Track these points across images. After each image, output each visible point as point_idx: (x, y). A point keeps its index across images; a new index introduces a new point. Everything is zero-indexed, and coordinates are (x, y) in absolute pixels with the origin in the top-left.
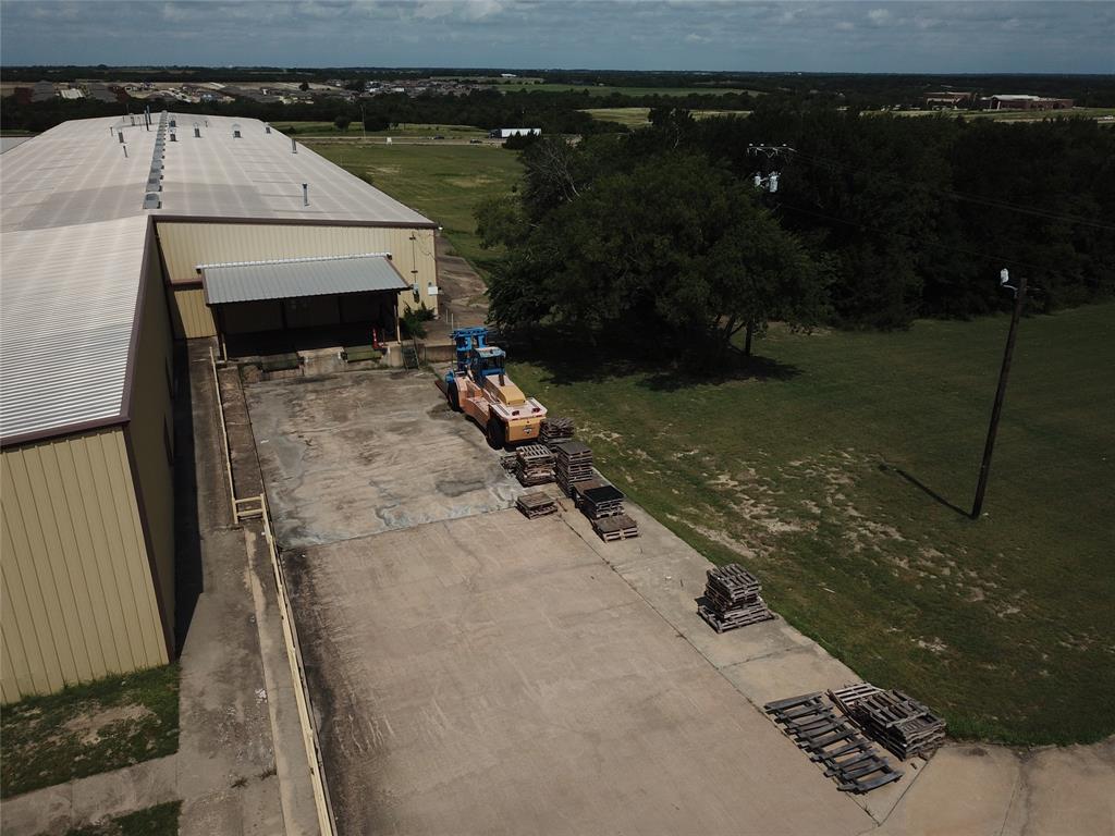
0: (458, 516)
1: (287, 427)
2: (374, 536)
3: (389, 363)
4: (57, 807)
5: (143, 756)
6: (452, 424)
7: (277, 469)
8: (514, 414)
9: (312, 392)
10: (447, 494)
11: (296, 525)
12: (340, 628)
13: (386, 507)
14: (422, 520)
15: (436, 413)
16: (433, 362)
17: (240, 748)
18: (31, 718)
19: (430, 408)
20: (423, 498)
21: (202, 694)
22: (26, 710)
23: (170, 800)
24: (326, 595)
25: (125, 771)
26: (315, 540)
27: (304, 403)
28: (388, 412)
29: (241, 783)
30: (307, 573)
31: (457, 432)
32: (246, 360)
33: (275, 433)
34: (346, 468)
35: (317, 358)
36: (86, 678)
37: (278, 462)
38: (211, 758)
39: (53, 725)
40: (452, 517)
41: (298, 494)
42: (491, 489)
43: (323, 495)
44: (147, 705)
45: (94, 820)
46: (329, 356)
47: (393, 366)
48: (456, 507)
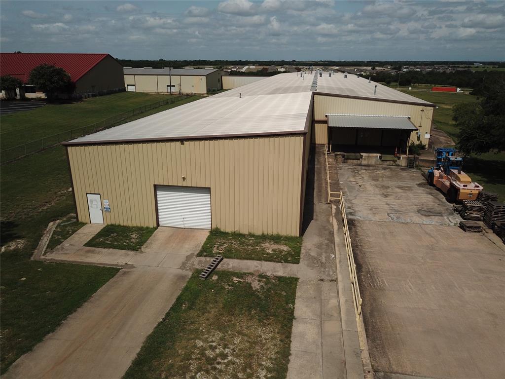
0: (428, 223)
1: (352, 179)
2: (385, 222)
3: (400, 164)
4: (257, 267)
5: (287, 261)
6: (428, 190)
7: (346, 192)
8: (464, 186)
9: (364, 169)
10: (422, 215)
11: (352, 212)
12: (366, 247)
13: (392, 213)
14: (409, 221)
15: (420, 185)
16: (421, 167)
17: (322, 270)
18: (251, 240)
19: (418, 183)
20: (411, 214)
21: (310, 250)
22: (250, 237)
23: (295, 277)
24: (362, 235)
25: (280, 264)
26: (359, 218)
27: (360, 173)
28: (397, 181)
30: (354, 227)
31: (431, 194)
32: (339, 153)
33: (346, 181)
34: (376, 197)
35: (368, 156)
36: (270, 233)
37: (347, 190)
38: (311, 269)
39: (258, 244)
40: (425, 223)
41: (353, 202)
42: (445, 217)
43: (364, 204)
44: (289, 247)
45: (268, 274)
46: (374, 156)
47: (401, 166)
48: (426, 220)
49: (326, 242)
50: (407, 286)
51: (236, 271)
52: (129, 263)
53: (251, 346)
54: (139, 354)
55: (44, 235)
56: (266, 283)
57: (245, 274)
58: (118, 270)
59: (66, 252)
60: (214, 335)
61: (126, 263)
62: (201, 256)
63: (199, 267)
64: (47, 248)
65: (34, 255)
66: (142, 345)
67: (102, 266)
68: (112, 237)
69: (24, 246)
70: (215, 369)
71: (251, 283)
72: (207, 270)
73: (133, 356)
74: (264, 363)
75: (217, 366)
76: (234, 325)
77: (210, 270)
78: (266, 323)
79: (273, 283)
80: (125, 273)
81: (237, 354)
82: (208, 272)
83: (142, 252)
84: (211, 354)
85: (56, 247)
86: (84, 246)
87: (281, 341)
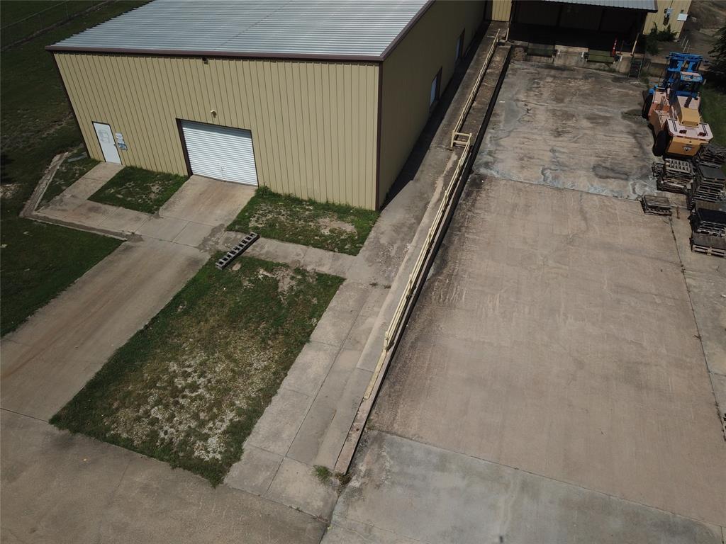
0: (596, 192)
1: (522, 97)
2: (532, 184)
3: (617, 68)
4: (298, 255)
5: (342, 250)
6: (634, 126)
7: (500, 122)
8: (681, 132)
9: (551, 76)
10: (597, 175)
11: (490, 160)
12: (474, 231)
13: (551, 169)
14: (568, 185)
15: (627, 116)
16: (652, 76)
17: (384, 268)
18: (308, 210)
19: (626, 110)
20: (579, 172)
21: (382, 233)
22: (308, 205)
23: (342, 276)
24: (480, 209)
25: (331, 253)
26: (495, 174)
27: (542, 83)
28: (594, 105)
29: (374, 285)
30: (477, 192)
31: (634, 134)
32: (519, 43)
33: (511, 99)
34: (541, 135)
35: (567, 52)
36: (337, 202)
37: (502, 118)
38: (370, 266)
39: (314, 217)
40: (590, 192)
41: (502, 142)
42: (631, 183)
43: (516, 148)
44: (356, 227)
45: (309, 269)
46: (575, 53)
47: (619, 72)
48: (597, 186)
49: (413, 221)
50: (490, 305)
51: (268, 260)
52: (137, 233)
53: (234, 377)
54: (98, 374)
55: (44, 177)
56: (300, 283)
57: (278, 264)
58: (119, 242)
59: (64, 207)
60: (195, 357)
61: (133, 233)
62: (231, 230)
63: (221, 248)
64: (42, 200)
65: (25, 209)
66: (106, 361)
67: (102, 234)
68: (127, 188)
69: (13, 195)
70: (177, 403)
71: (279, 280)
72: (229, 256)
73: (91, 375)
74: (237, 402)
75: (181, 401)
76: (227, 344)
77: (233, 256)
78: (269, 345)
79: (309, 283)
80: (128, 249)
81: (211, 386)
82: (229, 259)
83: (158, 217)
84: (180, 384)
85: (54, 199)
86: (88, 199)
87: (274, 374)
